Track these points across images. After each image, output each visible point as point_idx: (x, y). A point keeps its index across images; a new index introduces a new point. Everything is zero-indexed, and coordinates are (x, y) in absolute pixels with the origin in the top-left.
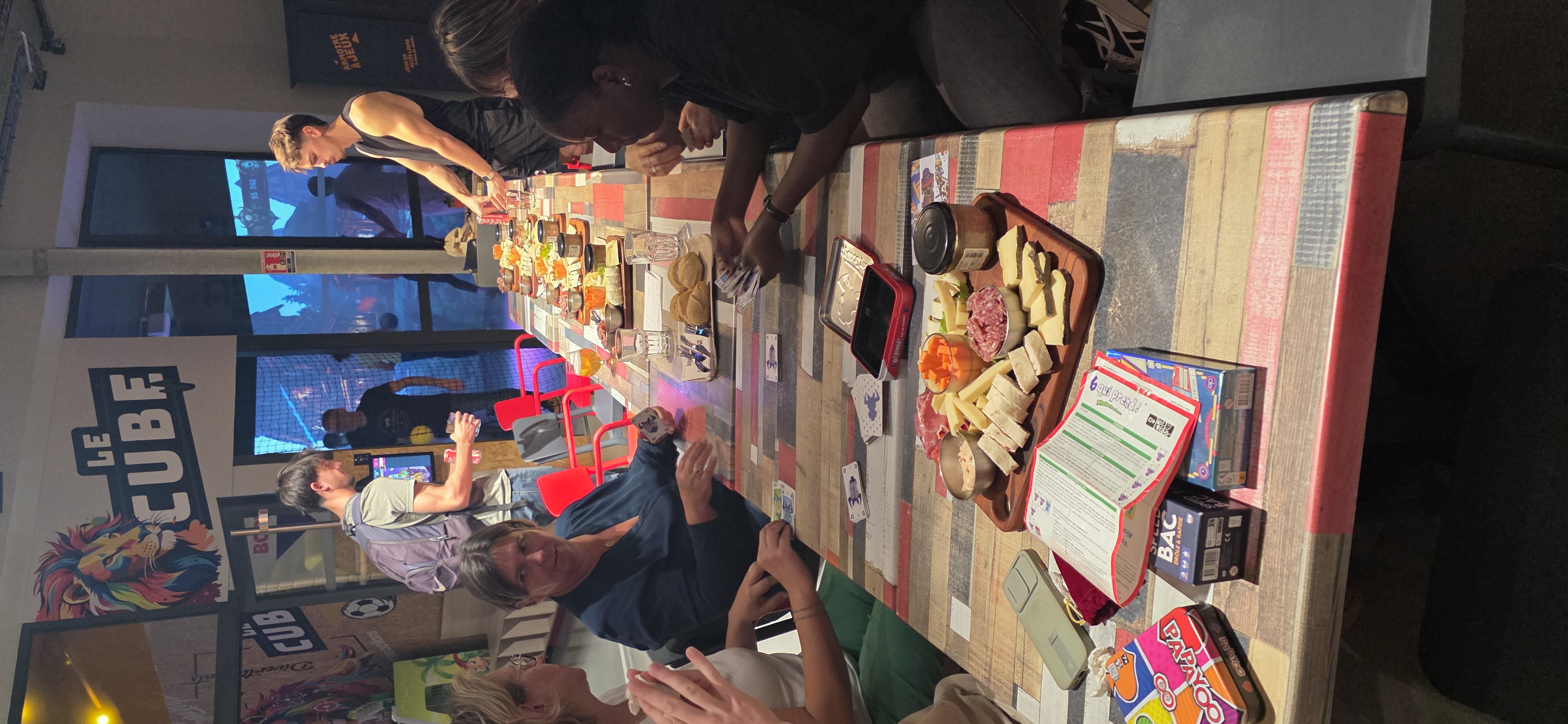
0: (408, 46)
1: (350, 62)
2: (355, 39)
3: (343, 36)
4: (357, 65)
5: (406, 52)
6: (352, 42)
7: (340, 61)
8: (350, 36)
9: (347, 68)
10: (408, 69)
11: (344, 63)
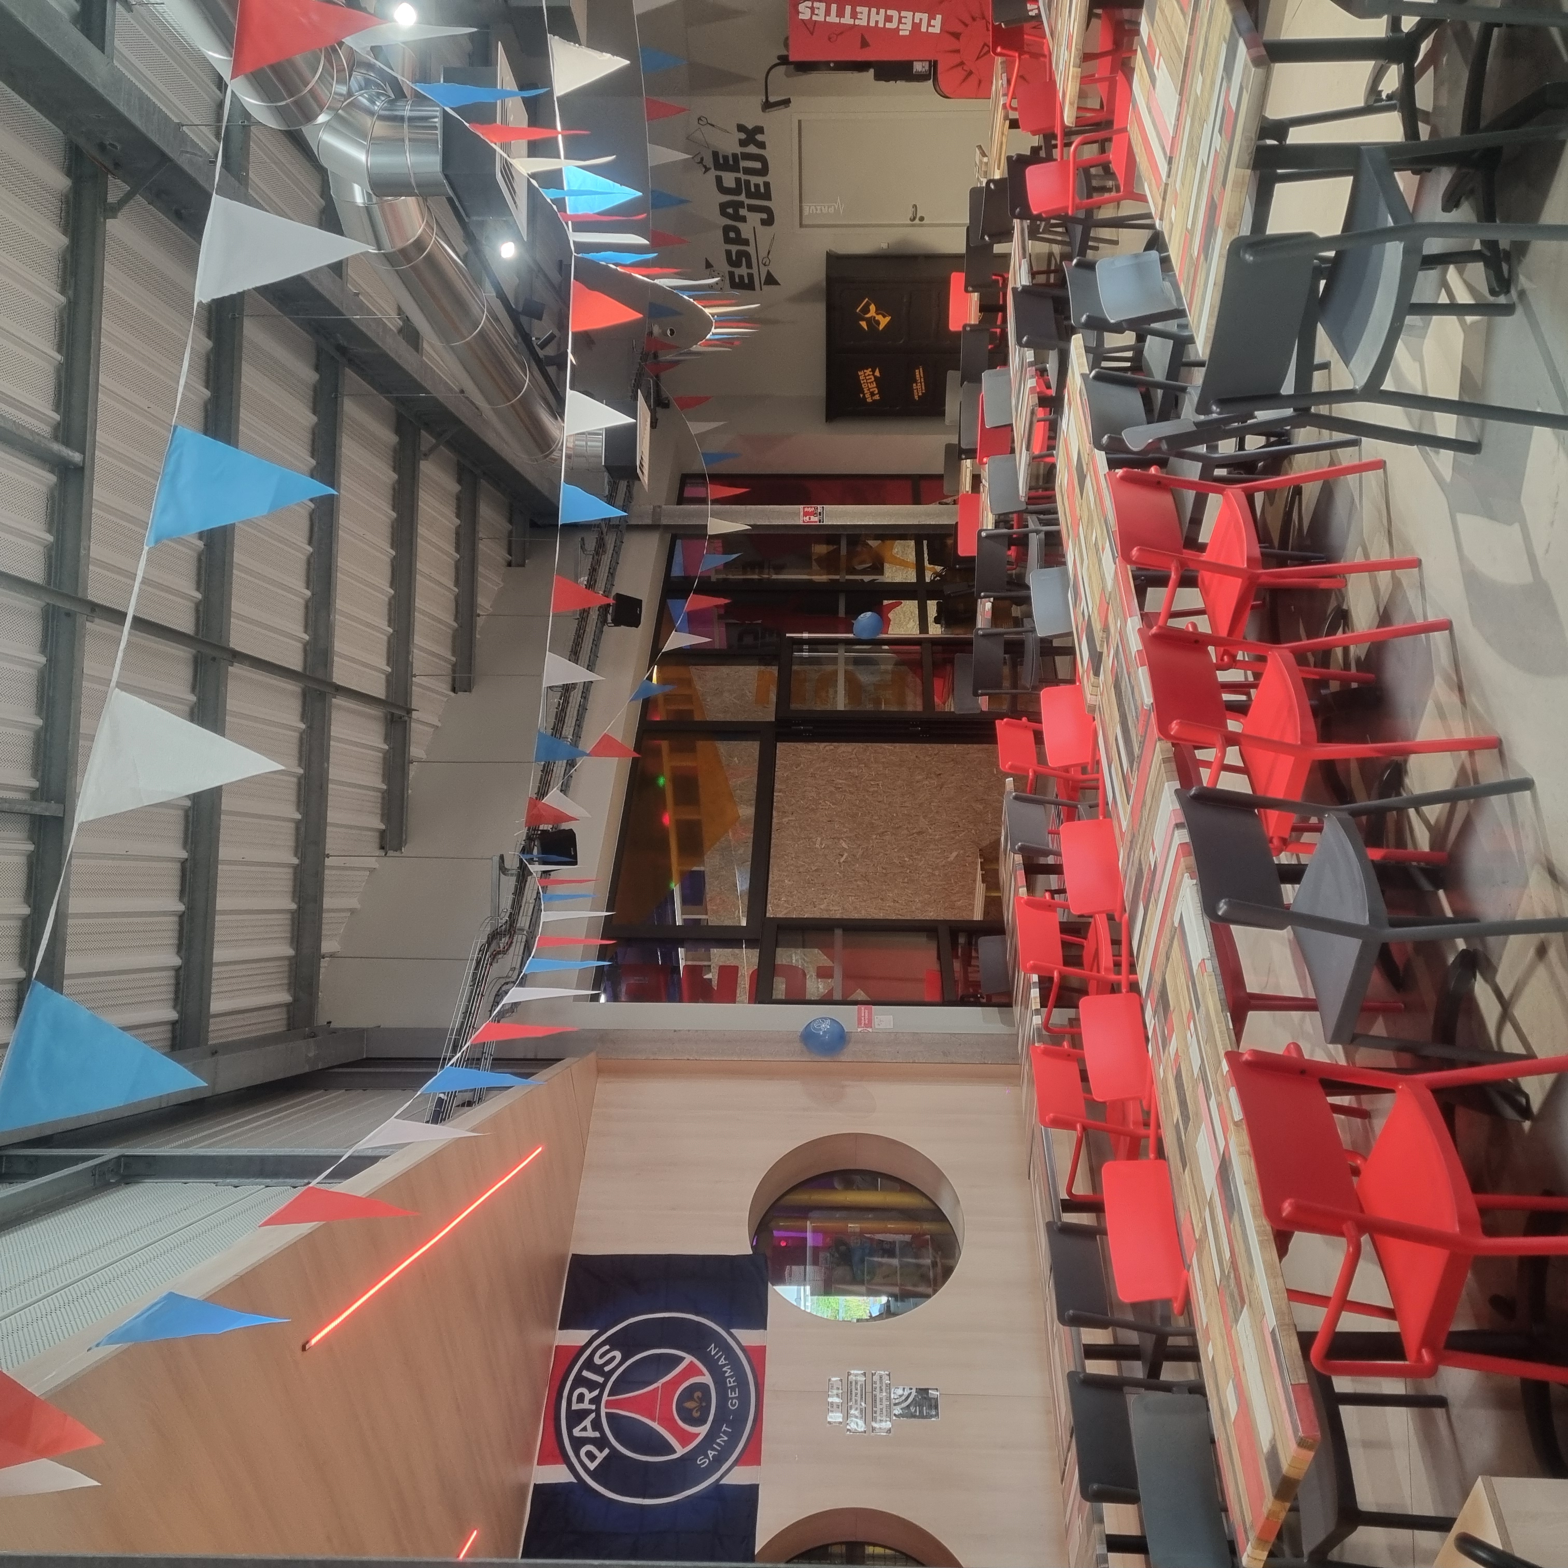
0: (918, 376)
1: (872, 394)
2: (877, 373)
3: (868, 372)
4: (877, 397)
5: (916, 381)
6: (875, 377)
7: (864, 395)
8: (873, 371)
9: (869, 400)
10: (916, 397)
11: (868, 396)
